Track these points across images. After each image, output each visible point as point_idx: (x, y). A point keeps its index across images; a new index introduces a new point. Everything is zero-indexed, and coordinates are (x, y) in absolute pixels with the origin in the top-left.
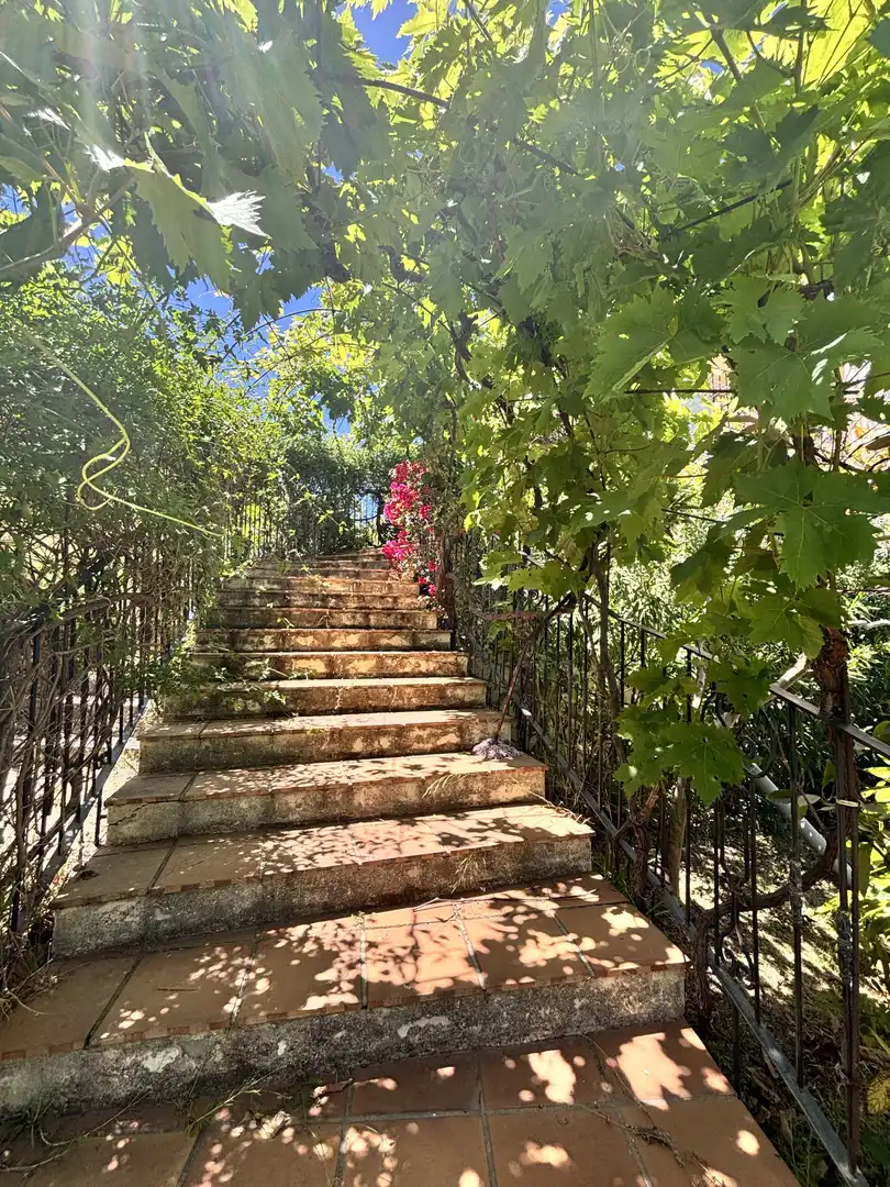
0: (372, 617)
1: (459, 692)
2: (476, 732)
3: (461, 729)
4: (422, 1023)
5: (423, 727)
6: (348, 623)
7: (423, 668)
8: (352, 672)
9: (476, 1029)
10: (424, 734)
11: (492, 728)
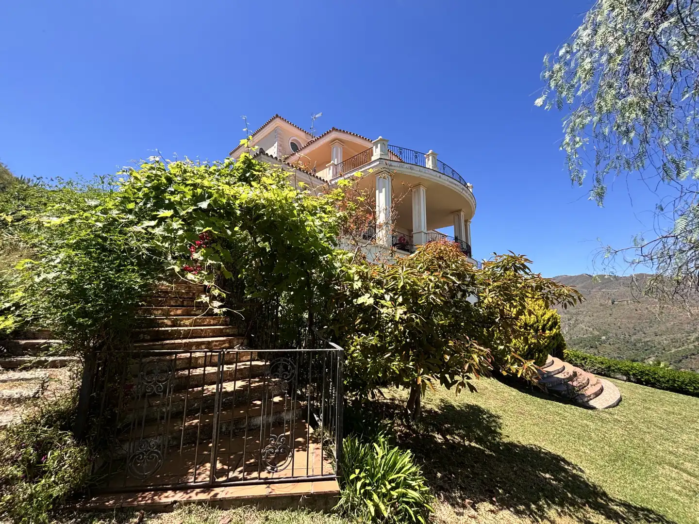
0: (185, 302)
1: (228, 331)
2: (235, 343)
3: (230, 342)
4: (228, 398)
5: (217, 341)
6: (174, 304)
7: (212, 323)
8: (182, 324)
9: (240, 399)
10: (217, 344)
11: (241, 341)
